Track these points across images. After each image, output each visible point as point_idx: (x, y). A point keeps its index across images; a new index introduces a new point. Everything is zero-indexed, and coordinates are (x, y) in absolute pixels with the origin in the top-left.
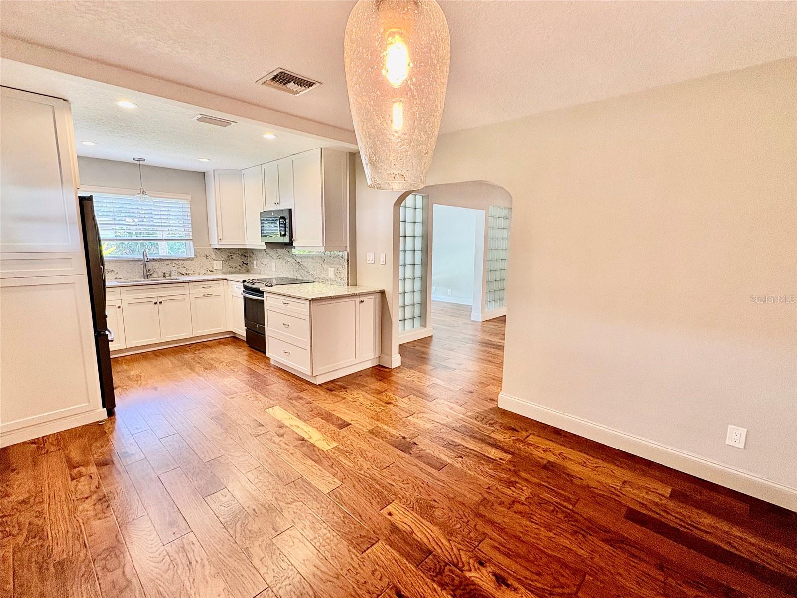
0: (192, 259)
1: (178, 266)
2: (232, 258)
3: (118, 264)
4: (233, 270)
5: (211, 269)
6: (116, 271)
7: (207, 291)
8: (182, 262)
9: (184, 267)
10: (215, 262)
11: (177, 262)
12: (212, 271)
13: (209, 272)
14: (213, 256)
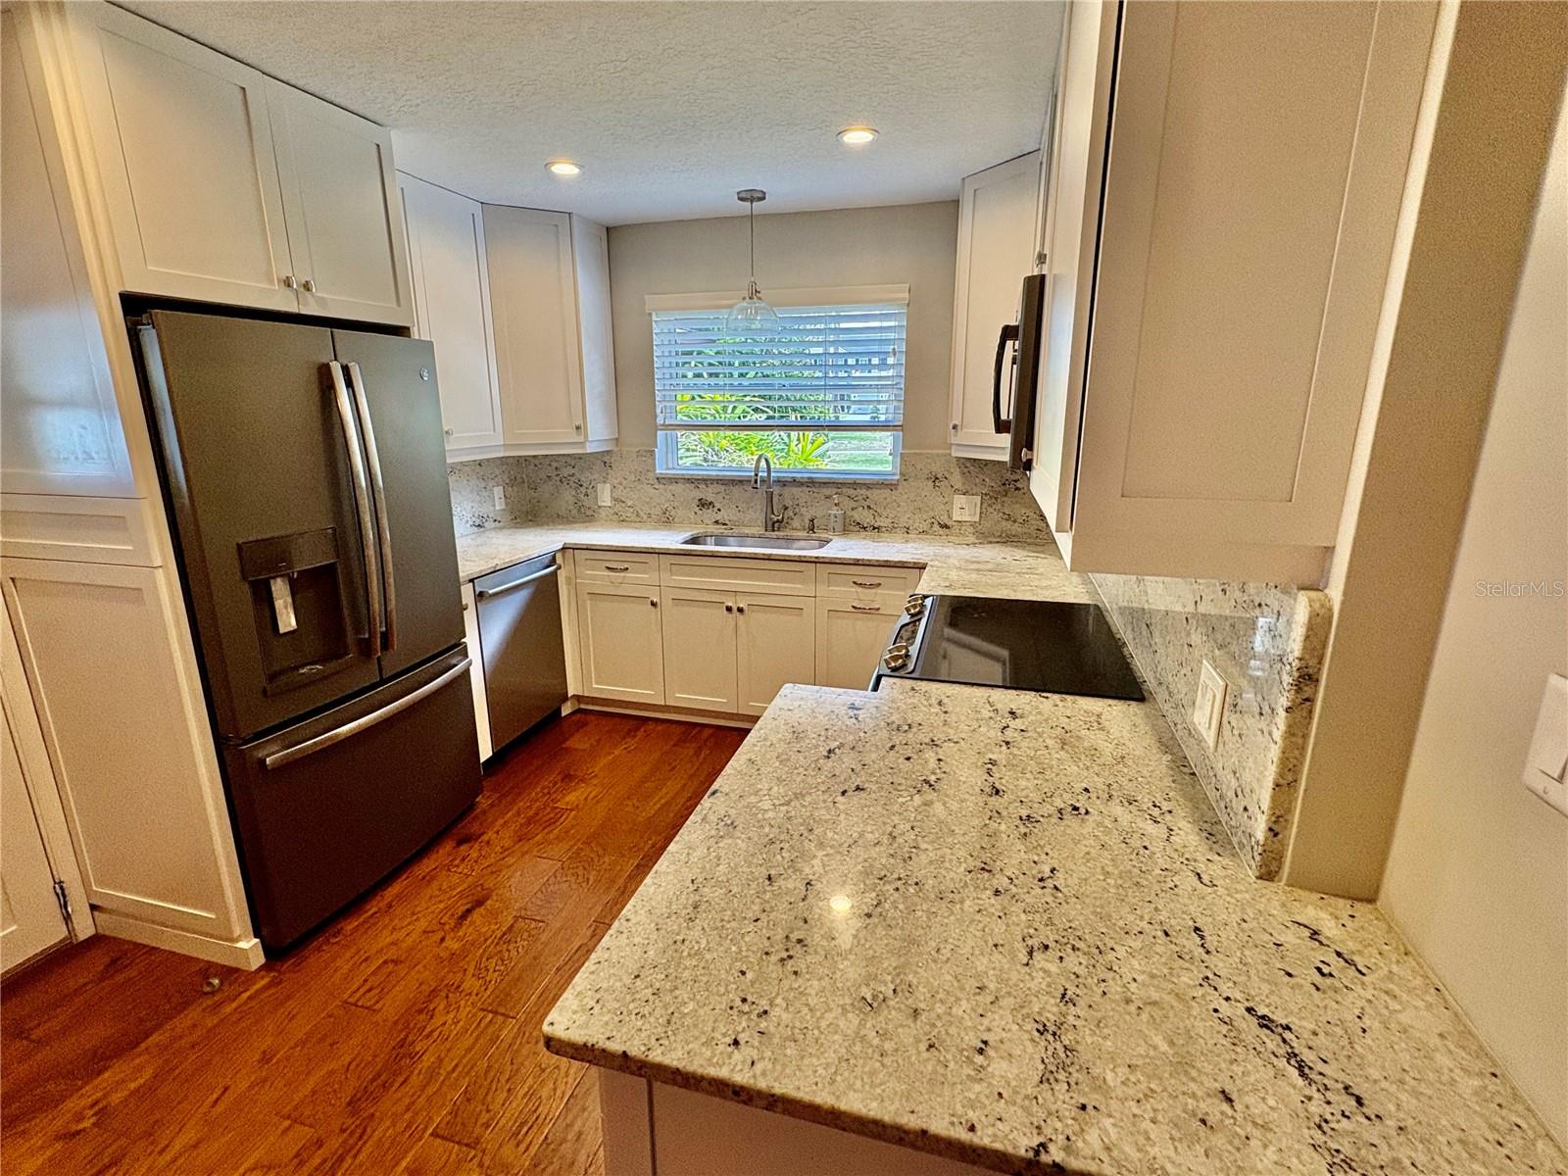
0: (892, 486)
1: (854, 504)
2: (1017, 489)
3: (723, 487)
4: (1016, 528)
5: (945, 520)
6: (717, 505)
7: (865, 597)
8: (863, 491)
9: (869, 507)
10: (960, 500)
11: (851, 492)
12: (946, 527)
13: (936, 527)
14: (957, 479)
